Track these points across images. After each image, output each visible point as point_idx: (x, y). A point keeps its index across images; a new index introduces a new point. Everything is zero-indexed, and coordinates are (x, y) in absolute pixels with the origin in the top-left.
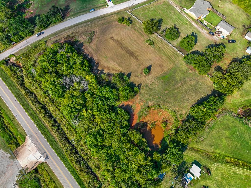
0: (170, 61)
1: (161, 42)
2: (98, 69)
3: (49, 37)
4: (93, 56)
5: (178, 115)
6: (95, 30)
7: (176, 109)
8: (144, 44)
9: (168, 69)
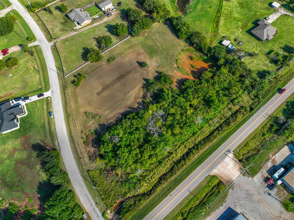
0: (134, 47)
1: (112, 52)
2: (136, 107)
3: (81, 168)
4: (120, 113)
6: (84, 112)
7: (180, 48)
8: (112, 65)
9: (143, 49)
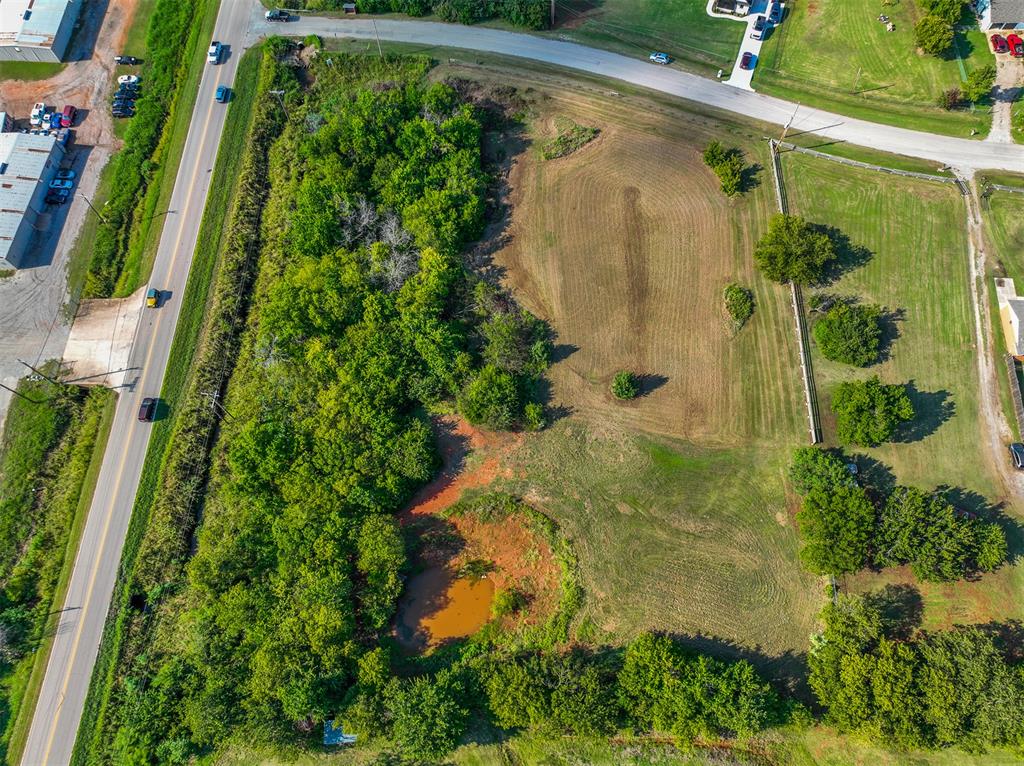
0: (747, 421)
1: (781, 329)
2: (494, 255)
4: (518, 205)
5: (581, 617)
6: (605, 130)
7: (597, 591)
8: (716, 295)
9: (710, 443)
